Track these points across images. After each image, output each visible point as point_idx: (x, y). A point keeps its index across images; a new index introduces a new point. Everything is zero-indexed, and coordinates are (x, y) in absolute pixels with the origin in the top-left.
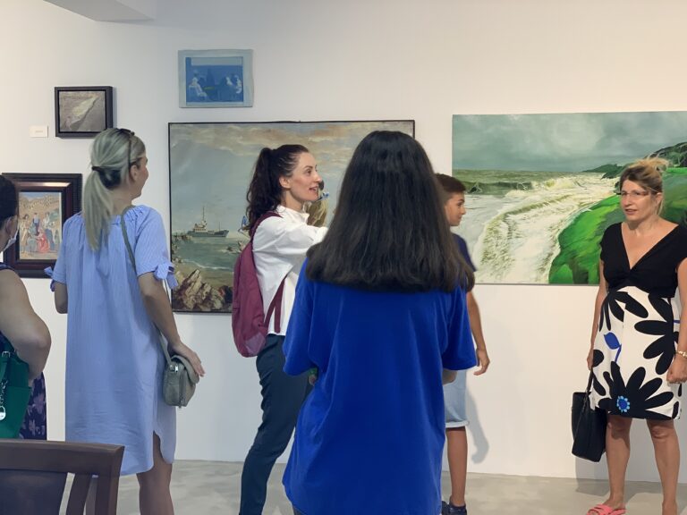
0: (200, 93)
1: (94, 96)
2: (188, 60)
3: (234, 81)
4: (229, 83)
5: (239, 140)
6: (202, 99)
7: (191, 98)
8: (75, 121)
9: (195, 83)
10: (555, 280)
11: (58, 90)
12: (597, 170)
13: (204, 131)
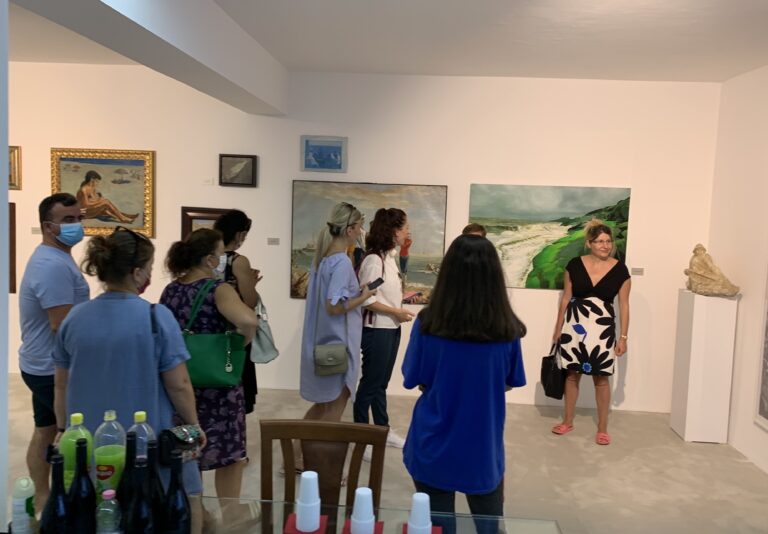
0: (314, 162)
1: (245, 161)
2: (307, 142)
3: (336, 156)
4: (333, 157)
5: (337, 193)
6: (315, 166)
7: (308, 166)
8: (232, 176)
9: (311, 157)
10: (529, 286)
11: (222, 156)
12: (558, 221)
13: (316, 186)
